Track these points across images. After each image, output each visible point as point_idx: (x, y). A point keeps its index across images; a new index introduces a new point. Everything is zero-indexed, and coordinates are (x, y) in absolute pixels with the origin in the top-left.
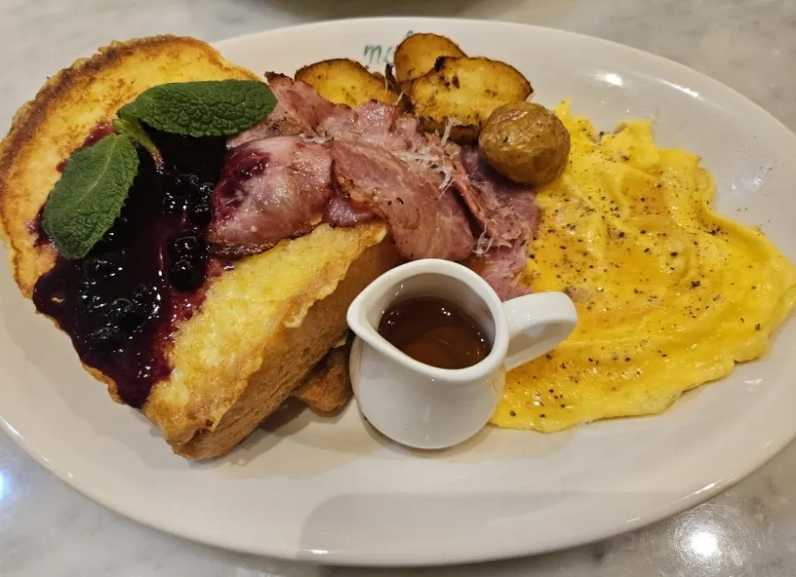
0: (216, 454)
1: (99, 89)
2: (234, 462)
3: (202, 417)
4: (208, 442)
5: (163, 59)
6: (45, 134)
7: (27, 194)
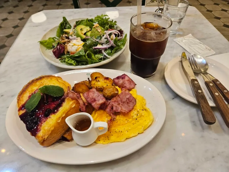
0: (48, 146)
1: (38, 83)
2: (51, 147)
3: (44, 137)
4: (45, 142)
5: (49, 79)
6: (28, 90)
7: (23, 100)
